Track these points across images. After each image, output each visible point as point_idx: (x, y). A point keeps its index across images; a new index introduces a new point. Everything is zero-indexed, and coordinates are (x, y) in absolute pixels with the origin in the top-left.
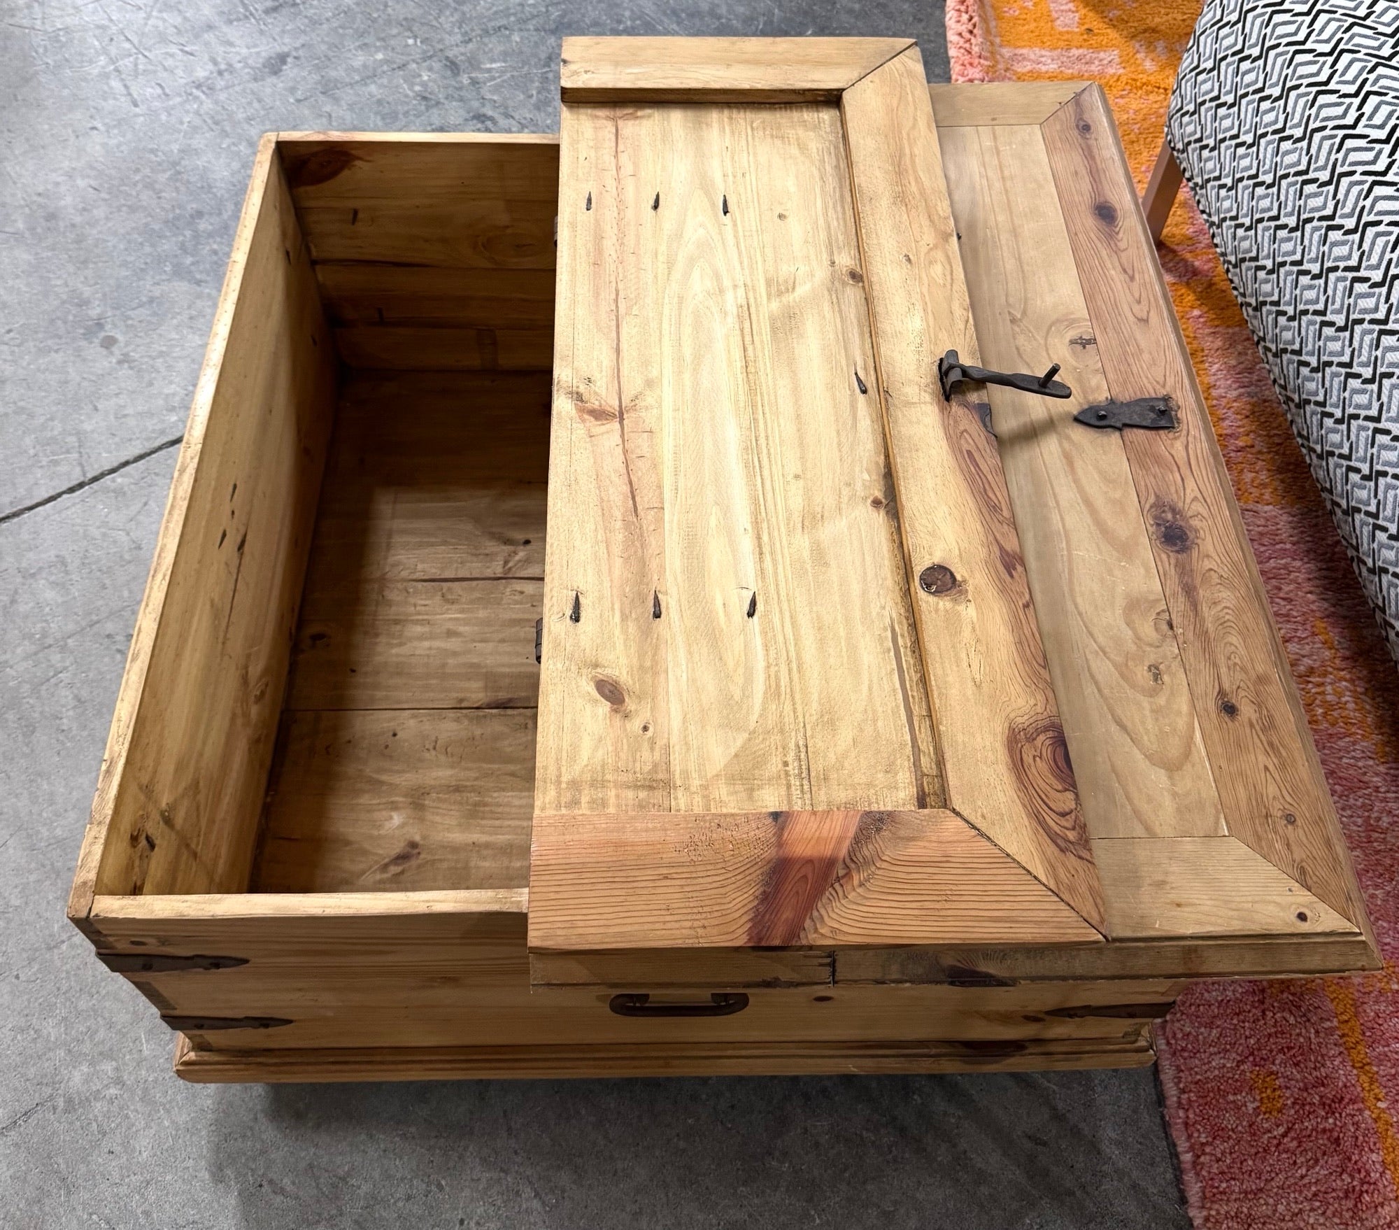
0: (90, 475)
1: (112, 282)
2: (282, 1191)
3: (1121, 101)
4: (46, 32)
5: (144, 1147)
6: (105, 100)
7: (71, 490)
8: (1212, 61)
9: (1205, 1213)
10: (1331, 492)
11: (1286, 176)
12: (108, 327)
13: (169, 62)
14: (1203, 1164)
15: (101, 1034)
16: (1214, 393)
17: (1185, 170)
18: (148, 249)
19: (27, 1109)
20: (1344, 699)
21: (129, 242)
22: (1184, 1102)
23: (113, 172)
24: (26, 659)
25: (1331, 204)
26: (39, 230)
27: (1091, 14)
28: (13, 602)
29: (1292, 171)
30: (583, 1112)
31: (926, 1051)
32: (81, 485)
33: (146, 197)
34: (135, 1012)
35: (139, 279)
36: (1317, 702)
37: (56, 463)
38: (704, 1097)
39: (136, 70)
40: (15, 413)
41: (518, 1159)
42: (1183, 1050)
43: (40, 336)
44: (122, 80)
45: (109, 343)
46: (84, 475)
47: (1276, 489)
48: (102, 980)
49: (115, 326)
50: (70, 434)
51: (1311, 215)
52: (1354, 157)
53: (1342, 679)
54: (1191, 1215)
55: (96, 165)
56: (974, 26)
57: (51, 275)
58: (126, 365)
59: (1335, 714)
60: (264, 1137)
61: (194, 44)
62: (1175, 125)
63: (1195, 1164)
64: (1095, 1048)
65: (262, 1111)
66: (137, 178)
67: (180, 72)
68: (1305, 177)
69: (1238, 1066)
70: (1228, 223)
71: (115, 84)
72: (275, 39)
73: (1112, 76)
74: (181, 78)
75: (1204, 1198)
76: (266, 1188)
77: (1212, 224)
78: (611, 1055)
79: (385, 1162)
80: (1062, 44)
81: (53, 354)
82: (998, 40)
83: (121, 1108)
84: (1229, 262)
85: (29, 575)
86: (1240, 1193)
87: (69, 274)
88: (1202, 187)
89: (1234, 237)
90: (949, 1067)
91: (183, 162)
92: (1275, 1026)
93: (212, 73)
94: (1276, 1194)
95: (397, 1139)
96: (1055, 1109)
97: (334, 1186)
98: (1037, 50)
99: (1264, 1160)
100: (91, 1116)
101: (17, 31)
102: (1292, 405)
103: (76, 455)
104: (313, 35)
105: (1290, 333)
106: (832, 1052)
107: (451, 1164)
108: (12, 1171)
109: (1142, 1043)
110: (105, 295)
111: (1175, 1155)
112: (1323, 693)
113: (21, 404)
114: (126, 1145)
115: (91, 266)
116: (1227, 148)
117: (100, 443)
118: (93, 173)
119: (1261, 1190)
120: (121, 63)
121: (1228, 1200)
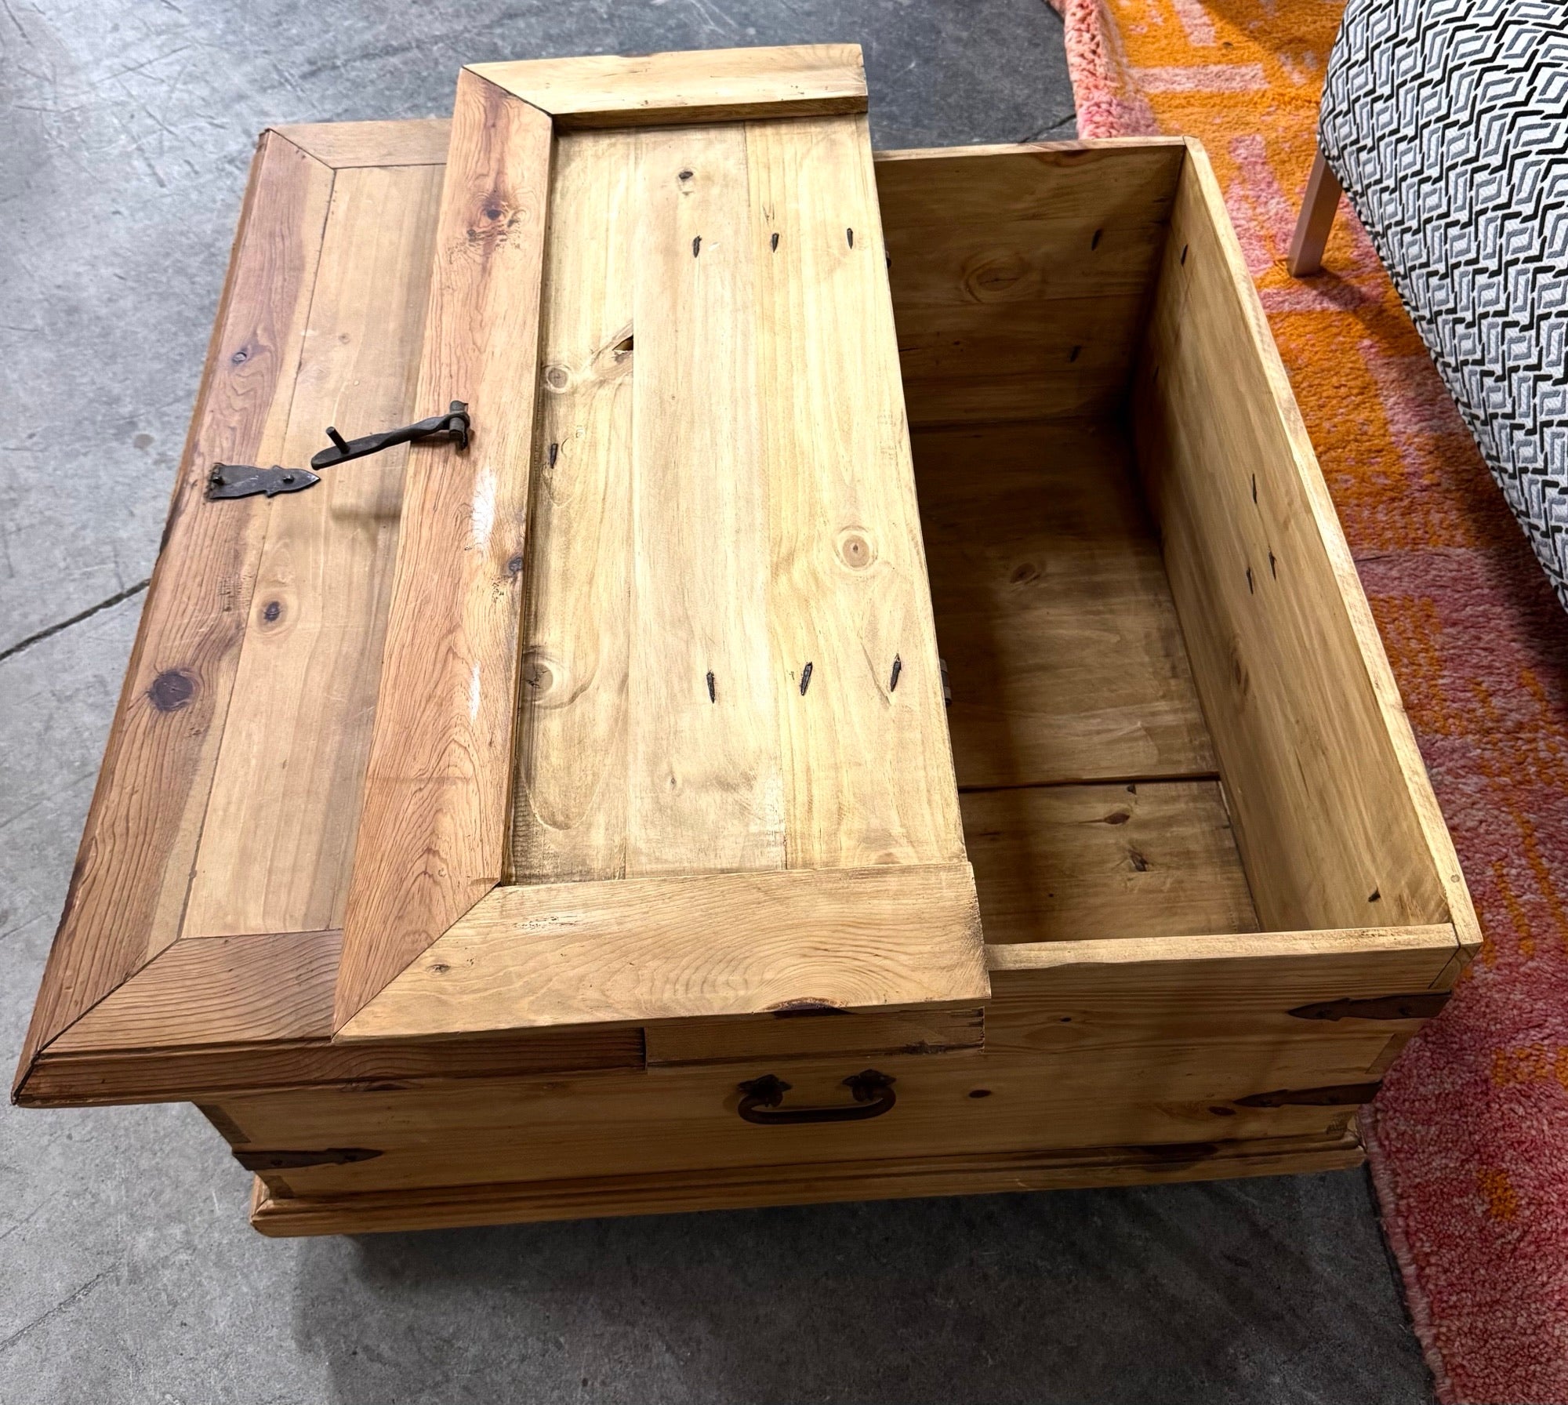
0: (128, 586)
1: (144, 377)
2: (379, 1358)
3: (1269, 119)
4: (58, 112)
5: (221, 1315)
6: (127, 181)
7: (108, 604)
8: (1364, 51)
9: (1434, 1331)
10: (1527, 515)
11: (1453, 167)
12: (141, 425)
13: (198, 137)
14: (1429, 1276)
15: (167, 1196)
16: (1392, 429)
17: (1342, 179)
18: (183, 339)
19: (86, 1281)
20: (1559, 756)
21: (161, 333)
22: (1403, 1209)
23: (140, 258)
24: (65, 788)
25: (1505, 191)
26: (60, 325)
27: (1229, 27)
28: (48, 728)
29: (1460, 160)
30: (717, 1253)
31: (1102, 1158)
32: (118, 598)
33: (179, 284)
34: (204, 1170)
35: (176, 371)
36: (1530, 760)
37: (89, 575)
38: (854, 1229)
39: (161, 147)
40: (41, 523)
41: (646, 1310)
42: (1399, 1151)
43: (66, 438)
44: (146, 159)
45: (143, 442)
46: (122, 587)
47: (1468, 530)
48: (165, 1136)
49: (149, 423)
50: (105, 543)
51: (1484, 206)
52: (1527, 136)
53: (1557, 733)
54: (1418, 1334)
55: (122, 252)
56: (1098, 45)
57: (76, 373)
58: (163, 465)
59: (1551, 772)
60: (357, 1299)
61: (224, 116)
62: (1328, 129)
63: (1419, 1277)
64: (1297, 1146)
65: (353, 1270)
66: (167, 263)
67: (210, 147)
68: (1475, 165)
69: (1462, 1166)
70: (1394, 229)
71: (139, 164)
72: (314, 106)
73: (1257, 92)
74: (212, 154)
75: (1432, 1314)
76: (361, 1356)
77: (1377, 234)
78: (746, 1179)
79: (496, 1320)
80: (1198, 60)
81: (81, 458)
82: (1125, 60)
83: (193, 1275)
84: (1398, 274)
85: (62, 699)
86: (1473, 1306)
87: (96, 371)
88: (1362, 195)
89: (1401, 245)
90: (1132, 1177)
91: (218, 244)
92: (1502, 1119)
93: (245, 146)
94: (1515, 1305)
95: (507, 1294)
96: (1254, 1224)
97: (438, 1349)
98: (1170, 69)
99: (1498, 1268)
100: (159, 1285)
101: (28, 114)
102: (1477, 423)
103: (112, 566)
104: (356, 99)
105: (1470, 342)
106: (995, 1165)
107: (570, 1319)
108: (72, 1350)
109: (1350, 1138)
110: (136, 390)
111: (1395, 1269)
112: (1535, 750)
113: (47, 513)
114: (200, 1315)
115: (120, 360)
116: (1387, 145)
117: (138, 551)
118: (117, 260)
119: (1497, 1302)
120: (144, 141)
121: (1460, 1315)
